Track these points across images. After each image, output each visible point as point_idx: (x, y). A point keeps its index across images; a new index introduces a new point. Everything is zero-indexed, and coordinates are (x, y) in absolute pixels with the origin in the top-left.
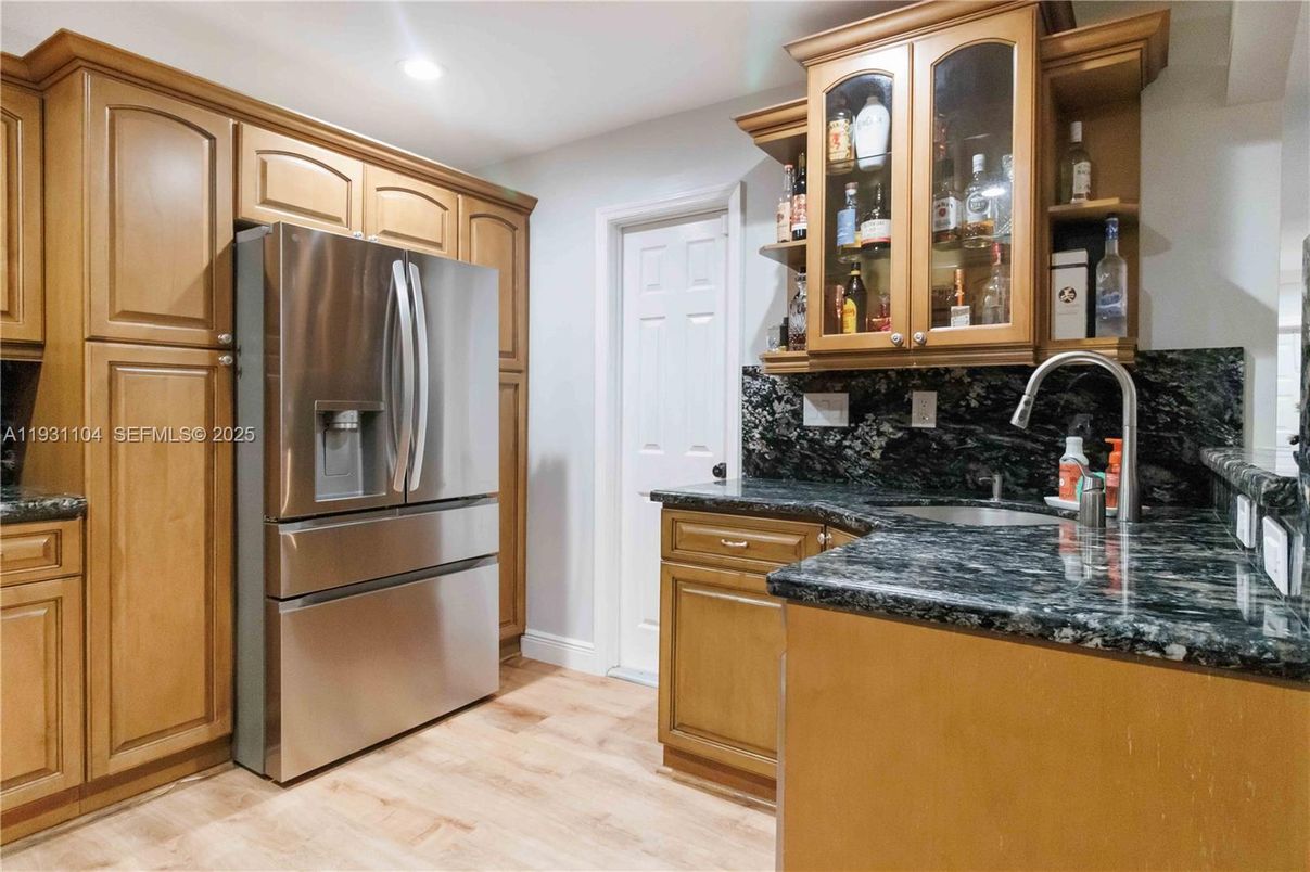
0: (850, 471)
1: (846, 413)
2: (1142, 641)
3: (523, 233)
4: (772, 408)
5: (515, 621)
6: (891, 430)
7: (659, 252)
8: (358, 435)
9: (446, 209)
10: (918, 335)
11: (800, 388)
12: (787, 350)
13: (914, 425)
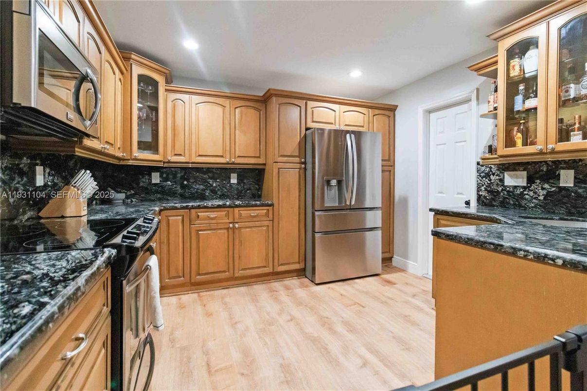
0: (528, 204)
1: (525, 180)
2: (547, 257)
3: (393, 119)
4: (490, 178)
5: (390, 252)
6: (549, 187)
7: (445, 119)
8: (337, 187)
9: (365, 114)
10: (550, 146)
11: (503, 170)
12: (492, 155)
13: (561, 185)
